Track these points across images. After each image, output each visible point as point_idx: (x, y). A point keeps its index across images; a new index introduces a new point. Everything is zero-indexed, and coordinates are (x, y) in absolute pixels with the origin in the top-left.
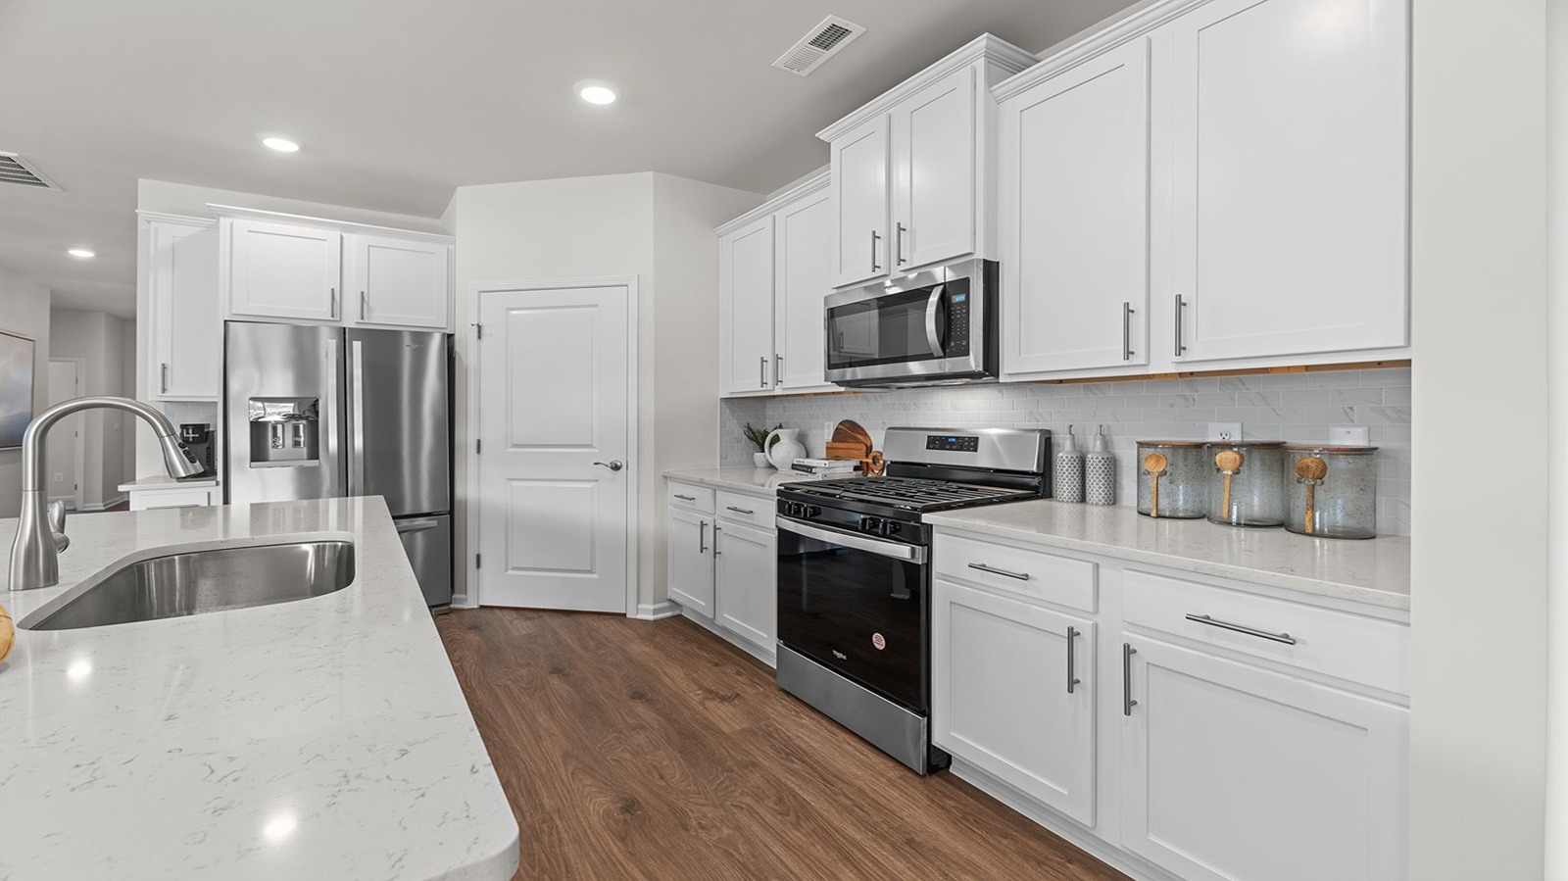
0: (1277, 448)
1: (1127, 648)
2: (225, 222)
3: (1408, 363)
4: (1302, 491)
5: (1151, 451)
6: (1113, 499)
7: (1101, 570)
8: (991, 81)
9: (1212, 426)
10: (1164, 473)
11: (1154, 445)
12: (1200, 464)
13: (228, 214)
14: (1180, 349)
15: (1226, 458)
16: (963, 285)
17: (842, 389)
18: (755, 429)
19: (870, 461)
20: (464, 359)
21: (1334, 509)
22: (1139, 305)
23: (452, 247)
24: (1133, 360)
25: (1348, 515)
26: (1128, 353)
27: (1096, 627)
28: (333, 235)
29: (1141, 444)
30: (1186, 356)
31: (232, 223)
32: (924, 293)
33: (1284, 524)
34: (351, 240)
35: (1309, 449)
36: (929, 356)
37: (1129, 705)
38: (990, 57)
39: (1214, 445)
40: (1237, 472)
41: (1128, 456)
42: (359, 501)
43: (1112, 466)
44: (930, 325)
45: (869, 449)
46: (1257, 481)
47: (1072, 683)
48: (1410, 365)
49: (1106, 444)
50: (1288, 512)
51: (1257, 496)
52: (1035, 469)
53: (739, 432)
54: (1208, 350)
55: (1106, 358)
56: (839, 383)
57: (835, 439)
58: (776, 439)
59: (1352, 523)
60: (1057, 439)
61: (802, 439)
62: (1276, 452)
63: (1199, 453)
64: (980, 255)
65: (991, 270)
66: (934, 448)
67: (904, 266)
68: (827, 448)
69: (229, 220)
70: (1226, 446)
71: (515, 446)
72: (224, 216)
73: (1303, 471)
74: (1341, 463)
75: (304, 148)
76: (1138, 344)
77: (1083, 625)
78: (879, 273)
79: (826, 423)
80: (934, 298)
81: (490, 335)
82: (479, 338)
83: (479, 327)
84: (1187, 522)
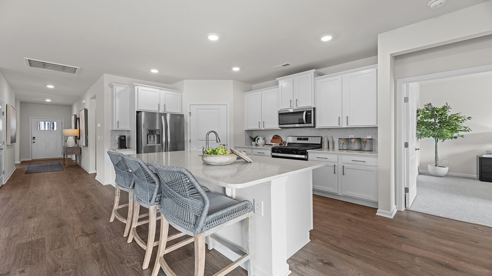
0: (360, 138)
1: (343, 166)
2: (136, 87)
3: (377, 127)
4: (363, 145)
5: (341, 140)
6: (333, 148)
7: (339, 156)
8: (315, 77)
9: (350, 136)
10: (343, 143)
11: (342, 139)
12: (348, 141)
13: (137, 85)
14: (347, 124)
15: (353, 140)
16: (310, 112)
17: (280, 129)
18: (252, 137)
19: (282, 143)
20: (186, 120)
21: (367, 148)
22: (341, 117)
23: (181, 94)
24: (340, 125)
25: (369, 148)
26: (339, 124)
27: (338, 164)
28: (158, 91)
29: (339, 139)
30: (348, 125)
31: (138, 88)
32: (303, 112)
33: (360, 150)
34: (162, 91)
35: (364, 139)
36: (303, 123)
37: (344, 174)
38: (315, 73)
39: (350, 138)
40: (354, 142)
41: (336, 141)
42: (169, 153)
43: (333, 142)
44: (304, 118)
45: (282, 140)
46: (356, 144)
47: (335, 173)
48: (378, 128)
49: (332, 139)
50: (361, 147)
51: (356, 146)
52: (320, 143)
53: (248, 138)
54: (352, 124)
55: (336, 125)
56: (280, 128)
57: (273, 139)
58: (259, 139)
59: (370, 150)
60: (323, 138)
61: (264, 139)
62: (359, 140)
63: (348, 140)
64: (313, 106)
65: (314, 109)
66: (299, 140)
67: (297, 107)
68: (271, 141)
69: (137, 87)
70: (353, 139)
71: (199, 141)
72: (136, 86)
73: (364, 142)
74: (368, 141)
75: (159, 72)
76: (341, 123)
77: (336, 164)
78: (291, 107)
79: (270, 135)
80: (305, 113)
81: (193, 115)
82: (190, 115)
83: (190, 113)
84: (346, 151)
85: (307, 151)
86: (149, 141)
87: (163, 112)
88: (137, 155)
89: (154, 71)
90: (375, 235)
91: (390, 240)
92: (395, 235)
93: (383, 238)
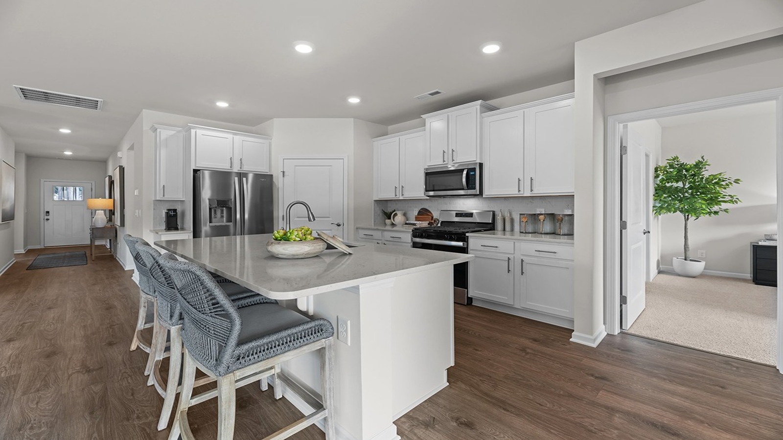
0: (553, 214)
1: (522, 260)
2: (193, 131)
3: (574, 195)
4: (558, 224)
5: (523, 216)
6: (512, 230)
7: (516, 244)
8: (482, 112)
9: (538, 209)
10: (527, 222)
11: (524, 214)
12: (535, 219)
14: (532, 190)
15: (541, 217)
16: (474, 170)
17: (428, 198)
18: (386, 211)
19: (433, 221)
20: (277, 184)
21: (565, 229)
22: (521, 179)
23: (270, 141)
24: (520, 193)
25: (568, 230)
26: (519, 191)
27: (514, 257)
28: (230, 136)
29: (521, 214)
30: (533, 192)
31: (196, 132)
32: (462, 170)
33: (554, 233)
34: (237, 138)
35: (560, 215)
36: (463, 189)
37: (522, 273)
38: (481, 106)
39: (538, 214)
40: (544, 221)
41: (517, 218)
42: (247, 237)
43: (512, 221)
44: (464, 180)
45: (432, 217)
46: (548, 223)
47: (509, 271)
48: (574, 197)
49: (511, 214)
50: (555, 229)
51: (547, 227)
52: (491, 222)
53: (379, 212)
54: (539, 191)
55: (513, 191)
56: (428, 196)
57: (418, 214)
58: (396, 215)
59: (569, 233)
60: (496, 213)
61: (405, 215)
62: (552, 216)
63: (535, 217)
64: (478, 161)
65: (481, 165)
66: (458, 217)
67: (454, 162)
68: (416, 218)
69: (195, 130)
70: (542, 214)
71: (298, 217)
72: (193, 129)
73: (558, 220)
74: (566, 218)
75: (230, 105)
76: (521, 189)
77: (511, 257)
78: (445, 163)
79: (415, 209)
80: (465, 172)
81: (288, 175)
82: (284, 176)
83: (284, 172)
84: (532, 234)
85: (467, 234)
86: (214, 218)
87: (239, 170)
88: (193, 240)
89: (222, 105)
90: (558, 376)
91: (582, 384)
92: (592, 375)
93: (571, 380)
